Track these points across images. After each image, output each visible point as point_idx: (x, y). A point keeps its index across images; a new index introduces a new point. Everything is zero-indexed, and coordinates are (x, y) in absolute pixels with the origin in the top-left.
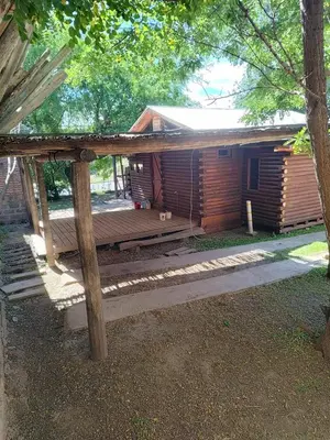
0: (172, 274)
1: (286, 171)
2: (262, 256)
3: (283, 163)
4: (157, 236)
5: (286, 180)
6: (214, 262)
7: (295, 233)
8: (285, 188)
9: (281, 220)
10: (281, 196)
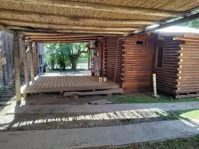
0: (82, 118)
1: (181, 55)
2: (157, 113)
3: (180, 49)
4: (91, 91)
5: (181, 60)
6: (118, 113)
7: (187, 99)
8: (180, 66)
9: (177, 89)
10: (178, 72)
